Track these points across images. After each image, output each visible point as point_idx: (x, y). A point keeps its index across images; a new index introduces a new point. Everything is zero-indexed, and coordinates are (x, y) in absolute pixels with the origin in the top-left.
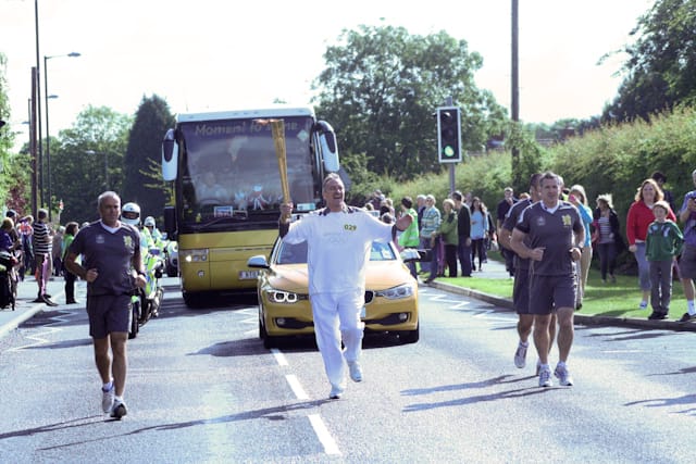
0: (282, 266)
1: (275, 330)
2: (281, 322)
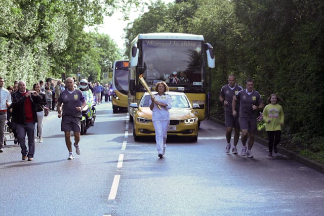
0: (144, 108)
1: (139, 133)
2: (142, 131)
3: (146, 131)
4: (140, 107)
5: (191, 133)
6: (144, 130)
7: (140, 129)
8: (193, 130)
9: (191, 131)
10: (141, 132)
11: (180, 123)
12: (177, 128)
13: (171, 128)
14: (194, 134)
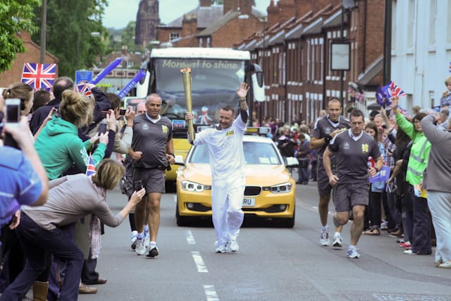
3: (198, 206)
4: (187, 164)
5: (284, 211)
6: (195, 204)
7: (187, 203)
8: (286, 205)
9: (283, 208)
10: (189, 209)
11: (262, 192)
12: (256, 201)
13: (245, 201)
14: (287, 213)
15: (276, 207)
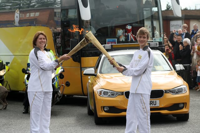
3: (112, 109)
5: (182, 108)
6: (110, 107)
7: (104, 107)
8: (184, 103)
9: (182, 105)
10: (105, 111)
11: (165, 94)
12: (160, 102)
13: (151, 103)
14: (184, 110)
15: (176, 106)
